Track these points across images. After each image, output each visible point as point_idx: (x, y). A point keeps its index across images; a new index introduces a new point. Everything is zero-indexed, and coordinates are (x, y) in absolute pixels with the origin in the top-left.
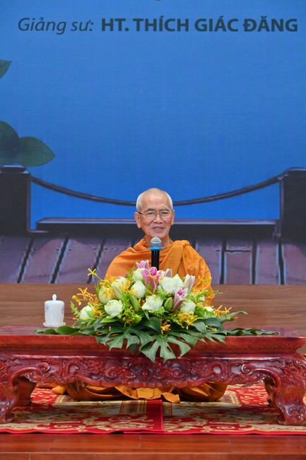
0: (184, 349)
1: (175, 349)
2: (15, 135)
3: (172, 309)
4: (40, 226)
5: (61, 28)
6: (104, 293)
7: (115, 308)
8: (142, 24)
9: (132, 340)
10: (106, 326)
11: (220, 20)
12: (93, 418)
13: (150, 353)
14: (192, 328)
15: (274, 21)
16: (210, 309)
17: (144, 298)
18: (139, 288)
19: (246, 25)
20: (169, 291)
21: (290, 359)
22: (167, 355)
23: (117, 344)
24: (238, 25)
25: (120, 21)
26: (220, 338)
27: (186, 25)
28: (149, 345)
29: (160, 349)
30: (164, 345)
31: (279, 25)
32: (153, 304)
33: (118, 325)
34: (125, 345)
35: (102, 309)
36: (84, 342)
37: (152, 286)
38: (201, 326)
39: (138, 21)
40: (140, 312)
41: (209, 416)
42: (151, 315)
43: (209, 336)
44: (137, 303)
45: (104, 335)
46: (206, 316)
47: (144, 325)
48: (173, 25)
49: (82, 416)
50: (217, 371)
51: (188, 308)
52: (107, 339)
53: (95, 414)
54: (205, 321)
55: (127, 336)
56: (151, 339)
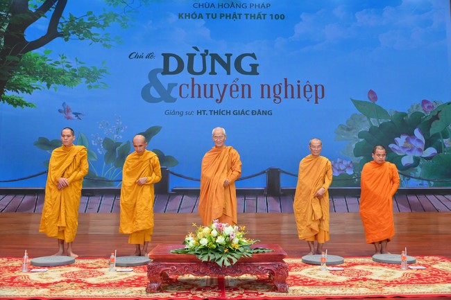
0: (235, 261)
1: (230, 260)
2: (164, 156)
3: (229, 242)
4: (173, 190)
5: (181, 114)
6: (199, 234)
7: (204, 242)
8: (213, 112)
9: (212, 257)
10: (201, 250)
11: (243, 111)
12: (195, 288)
13: (220, 263)
14: (238, 250)
15: (263, 111)
16: (244, 241)
17: (216, 237)
18: (215, 233)
19: (252, 113)
20: (227, 234)
21: (280, 263)
22: (227, 264)
23: (205, 259)
24: (250, 113)
25: (204, 111)
26: (250, 255)
27: (230, 113)
28: (220, 259)
29: (224, 261)
30: (226, 259)
31: (265, 113)
32: (221, 240)
33: (205, 249)
34: (209, 259)
35: (199, 241)
36: (191, 257)
37: (220, 231)
38: (241, 249)
39: (211, 111)
40: (215, 243)
41: (245, 286)
42: (220, 245)
43: (245, 254)
44: (214, 239)
45: (199, 254)
46: (243, 244)
47: (217, 250)
48: (224, 113)
49: (190, 287)
50: (249, 269)
51: (236, 241)
52: (200, 256)
53: (196, 285)
54: (243, 246)
55: (210, 254)
56: (220, 256)
